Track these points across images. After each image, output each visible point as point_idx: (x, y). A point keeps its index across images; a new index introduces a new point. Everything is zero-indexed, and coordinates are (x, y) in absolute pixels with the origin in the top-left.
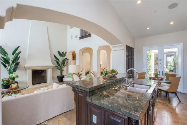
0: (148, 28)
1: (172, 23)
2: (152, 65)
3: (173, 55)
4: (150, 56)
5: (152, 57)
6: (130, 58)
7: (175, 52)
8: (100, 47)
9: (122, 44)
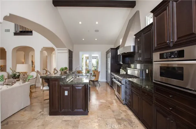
0: (83, 39)
1: (96, 39)
2: (84, 66)
3: (96, 58)
4: (83, 58)
5: (84, 59)
6: (71, 59)
7: (97, 57)
8: (44, 47)
9: (66, 49)
